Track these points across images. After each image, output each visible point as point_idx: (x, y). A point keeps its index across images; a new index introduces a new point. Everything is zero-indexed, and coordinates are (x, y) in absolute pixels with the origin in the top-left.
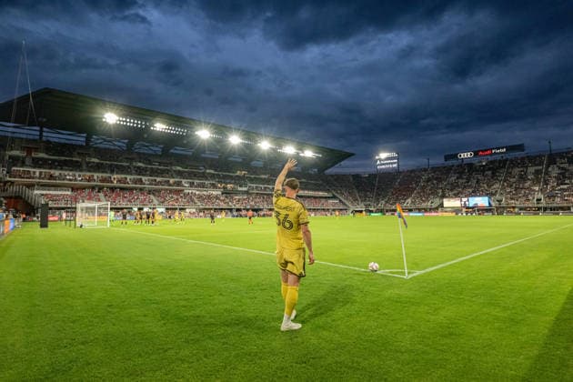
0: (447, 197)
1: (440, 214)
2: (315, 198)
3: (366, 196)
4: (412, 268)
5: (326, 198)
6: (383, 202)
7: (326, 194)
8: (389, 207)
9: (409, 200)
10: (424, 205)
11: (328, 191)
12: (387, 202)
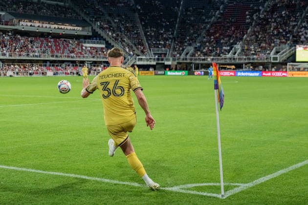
0: (302, 43)
1: (289, 74)
2: (56, 36)
3: (157, 37)
4: (233, 179)
5: (77, 37)
6: (191, 49)
7: (78, 30)
8: (199, 58)
9: (238, 47)
10: (262, 57)
11: (82, 23)
12: (197, 49)
